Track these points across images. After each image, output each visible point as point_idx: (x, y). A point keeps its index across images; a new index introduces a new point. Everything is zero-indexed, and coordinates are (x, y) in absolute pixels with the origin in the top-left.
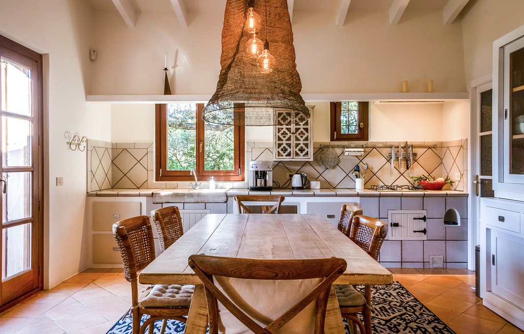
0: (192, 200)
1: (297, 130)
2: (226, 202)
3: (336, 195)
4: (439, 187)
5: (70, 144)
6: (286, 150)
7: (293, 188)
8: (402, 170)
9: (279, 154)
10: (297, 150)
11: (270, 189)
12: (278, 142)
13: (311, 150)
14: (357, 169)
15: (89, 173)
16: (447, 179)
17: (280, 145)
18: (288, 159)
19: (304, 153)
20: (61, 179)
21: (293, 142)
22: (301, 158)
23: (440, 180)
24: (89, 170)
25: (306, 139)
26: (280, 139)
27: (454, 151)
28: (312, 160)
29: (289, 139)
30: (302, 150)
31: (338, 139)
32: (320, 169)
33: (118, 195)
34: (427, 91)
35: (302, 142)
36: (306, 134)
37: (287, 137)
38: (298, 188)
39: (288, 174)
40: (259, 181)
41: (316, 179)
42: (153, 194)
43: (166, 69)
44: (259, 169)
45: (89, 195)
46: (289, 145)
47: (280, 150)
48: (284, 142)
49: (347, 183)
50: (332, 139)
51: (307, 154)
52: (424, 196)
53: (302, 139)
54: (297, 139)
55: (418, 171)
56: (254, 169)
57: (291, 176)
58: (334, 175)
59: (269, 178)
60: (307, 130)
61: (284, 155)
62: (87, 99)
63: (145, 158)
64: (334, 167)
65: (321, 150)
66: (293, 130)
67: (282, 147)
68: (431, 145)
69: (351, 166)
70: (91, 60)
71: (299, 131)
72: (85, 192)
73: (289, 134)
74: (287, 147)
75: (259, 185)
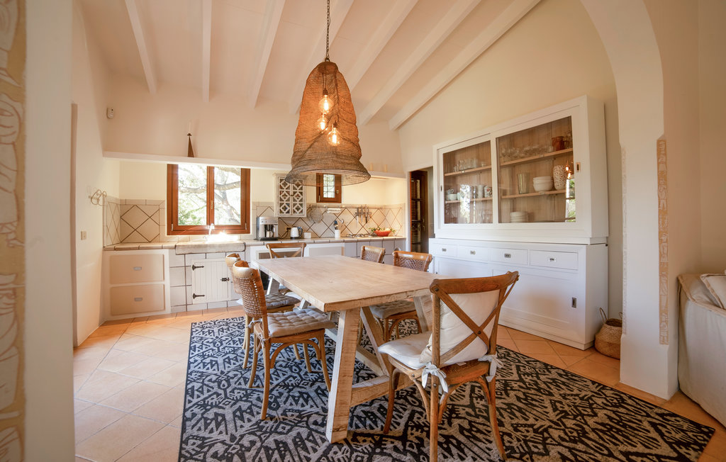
0: (214, 250)
1: (295, 193)
2: (244, 251)
3: (329, 242)
4: (386, 234)
5: (92, 198)
6: (286, 208)
7: (292, 238)
8: (363, 223)
9: (281, 212)
10: (294, 208)
11: (276, 239)
12: (280, 202)
13: (305, 209)
14: (336, 223)
15: (105, 227)
16: (391, 230)
17: (281, 204)
18: (287, 215)
19: (300, 211)
20: (85, 233)
21: (291, 202)
22: (297, 215)
23: (387, 230)
24: (105, 225)
25: (301, 200)
26: (281, 200)
27: (395, 211)
28: (305, 216)
29: (288, 200)
30: (298, 209)
31: (322, 201)
32: (310, 223)
33: (139, 248)
34: (383, 171)
35: (298, 203)
36: (301, 197)
37: (287, 198)
38: (296, 238)
39: (286, 227)
40: (268, 233)
41: (307, 231)
42: (176, 246)
43: (189, 135)
44: (268, 223)
45: (105, 249)
46: (288, 205)
47: (281, 208)
48: (285, 202)
49: (329, 234)
50: (317, 201)
51: (302, 211)
52: (383, 240)
53: (298, 200)
54: (294, 200)
55: (372, 225)
56: (264, 223)
57: (289, 229)
58: (319, 228)
59: (276, 229)
60: (301, 193)
61: (285, 212)
62: (104, 156)
63: (157, 214)
64: (319, 222)
65: (311, 208)
66: (291, 193)
67: (283, 206)
68: (379, 207)
69: (332, 221)
70: (108, 117)
71: (296, 194)
72: (102, 246)
73: (288, 196)
74: (287, 206)
75: (268, 236)
